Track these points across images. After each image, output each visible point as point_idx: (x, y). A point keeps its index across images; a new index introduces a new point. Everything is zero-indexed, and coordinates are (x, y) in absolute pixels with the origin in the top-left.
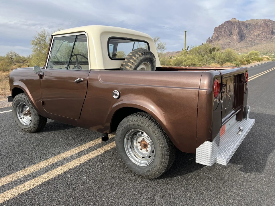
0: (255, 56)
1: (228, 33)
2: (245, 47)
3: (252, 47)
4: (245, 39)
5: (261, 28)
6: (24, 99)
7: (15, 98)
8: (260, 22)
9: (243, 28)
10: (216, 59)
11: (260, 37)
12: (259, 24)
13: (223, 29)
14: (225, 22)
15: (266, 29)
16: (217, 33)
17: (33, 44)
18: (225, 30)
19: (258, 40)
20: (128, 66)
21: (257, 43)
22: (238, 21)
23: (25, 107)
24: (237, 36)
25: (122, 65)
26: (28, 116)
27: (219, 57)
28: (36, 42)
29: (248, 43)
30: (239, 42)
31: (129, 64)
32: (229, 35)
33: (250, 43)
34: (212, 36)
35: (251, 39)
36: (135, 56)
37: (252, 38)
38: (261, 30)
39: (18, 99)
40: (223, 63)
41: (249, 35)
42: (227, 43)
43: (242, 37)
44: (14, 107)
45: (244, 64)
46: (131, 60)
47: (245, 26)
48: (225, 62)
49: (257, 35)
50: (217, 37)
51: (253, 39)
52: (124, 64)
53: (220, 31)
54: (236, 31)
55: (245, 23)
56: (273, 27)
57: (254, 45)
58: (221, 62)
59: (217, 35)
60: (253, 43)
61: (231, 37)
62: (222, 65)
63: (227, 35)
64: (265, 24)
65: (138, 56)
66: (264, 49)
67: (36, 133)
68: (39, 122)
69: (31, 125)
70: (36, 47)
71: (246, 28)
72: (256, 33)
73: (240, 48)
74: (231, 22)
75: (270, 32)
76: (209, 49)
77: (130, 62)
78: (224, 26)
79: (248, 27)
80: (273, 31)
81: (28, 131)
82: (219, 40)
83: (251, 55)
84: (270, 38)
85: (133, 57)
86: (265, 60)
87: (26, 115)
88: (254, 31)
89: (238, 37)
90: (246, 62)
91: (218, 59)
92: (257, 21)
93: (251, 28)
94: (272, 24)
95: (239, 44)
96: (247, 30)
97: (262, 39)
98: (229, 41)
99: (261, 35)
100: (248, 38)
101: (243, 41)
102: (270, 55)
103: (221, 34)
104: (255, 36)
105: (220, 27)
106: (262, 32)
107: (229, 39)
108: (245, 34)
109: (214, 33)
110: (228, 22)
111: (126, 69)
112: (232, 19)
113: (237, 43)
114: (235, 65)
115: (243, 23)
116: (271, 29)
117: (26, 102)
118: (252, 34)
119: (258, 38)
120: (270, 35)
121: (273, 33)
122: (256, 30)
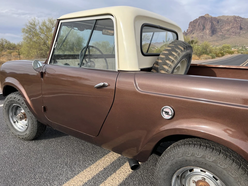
0: (227, 49)
1: (202, 27)
2: (216, 40)
3: (222, 40)
4: (216, 33)
5: (231, 24)
6: (19, 100)
7: (7, 98)
8: (230, 18)
9: (215, 23)
10: (194, 51)
11: (229, 32)
12: (229, 20)
13: (197, 24)
14: (199, 17)
15: (235, 25)
16: (191, 27)
17: (23, 32)
18: (199, 25)
19: (228, 35)
20: (166, 64)
21: (227, 37)
22: (211, 17)
23: (19, 109)
24: (210, 30)
25: (157, 63)
26: (24, 120)
27: (197, 50)
28: (26, 29)
29: (219, 37)
30: (211, 36)
31: (168, 62)
32: (202, 29)
33: (220, 37)
34: (187, 30)
35: (221, 34)
36: (176, 52)
37: (223, 33)
38: (231, 25)
39: (11, 99)
40: (200, 55)
41: (220, 30)
42: (200, 36)
43: (214, 31)
44: (5, 108)
45: (219, 57)
46: (170, 57)
47: (217, 21)
48: (202, 54)
49: (227, 30)
50: (192, 31)
51: (223, 34)
52: (160, 61)
53: (195, 26)
54: (208, 26)
55: (217, 18)
56: (241, 23)
57: (224, 39)
58: (199, 54)
59: (191, 29)
60: (223, 37)
61: (204, 31)
62: (199, 56)
63: (200, 29)
64: (234, 20)
65: (179, 51)
66: (233, 43)
67: (33, 141)
68: (38, 129)
69: (28, 132)
70: (27, 35)
71: (218, 23)
72: (226, 28)
73: (212, 41)
74: (205, 17)
75: (239, 27)
76: (188, 42)
77: (169, 59)
78: (198, 21)
79: (220, 22)
80: (242, 26)
81: (23, 138)
82: (193, 34)
83: (223, 48)
84: (238, 33)
85: (174, 53)
86: (235, 53)
87: (21, 119)
88: (225, 26)
89: (210, 32)
90: (220, 55)
91: (196, 51)
92: (228, 18)
93: (222, 23)
94: (241, 20)
95: (211, 38)
96: (218, 25)
97: (231, 33)
98: (202, 34)
99: (231, 30)
100: (219, 33)
101: (215, 35)
102: (238, 49)
103: (195, 28)
104: (225, 31)
105: (195, 21)
106: (232, 28)
107: (202, 33)
108: (217, 29)
109: (189, 27)
110: (202, 17)
111: (164, 69)
112: (206, 15)
113: (209, 36)
114: (211, 57)
115: (215, 19)
116: (239, 25)
117: (22, 104)
118: (223, 28)
119: (228, 33)
120: (238, 31)
121: (241, 28)
122: (227, 25)
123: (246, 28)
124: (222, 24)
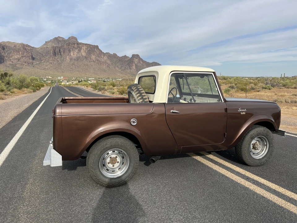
4: (4, 62)
5: (20, 52)
8: (18, 46)
11: (21, 62)
12: (18, 48)
15: (25, 54)
21: (19, 68)
29: (9, 67)
37: (12, 62)
38: (21, 54)
41: (8, 58)
47: (2, 47)
49: (17, 59)
51: (14, 63)
56: (32, 53)
57: (16, 70)
60: (14, 67)
64: (23, 48)
66: (28, 74)
71: (4, 50)
72: (16, 57)
75: (31, 57)
79: (6, 49)
80: (33, 56)
84: (31, 63)
88: (13, 54)
92: (15, 45)
93: (8, 50)
94: (31, 50)
96: (4, 52)
97: (23, 63)
99: (22, 60)
100: (7, 62)
101: (3, 64)
104: (15, 60)
106: (22, 57)
108: (4, 57)
116: (31, 54)
118: (11, 57)
119: (19, 63)
120: (31, 61)
121: (33, 59)
122: (15, 54)
123: (38, 59)
124: (9, 52)
